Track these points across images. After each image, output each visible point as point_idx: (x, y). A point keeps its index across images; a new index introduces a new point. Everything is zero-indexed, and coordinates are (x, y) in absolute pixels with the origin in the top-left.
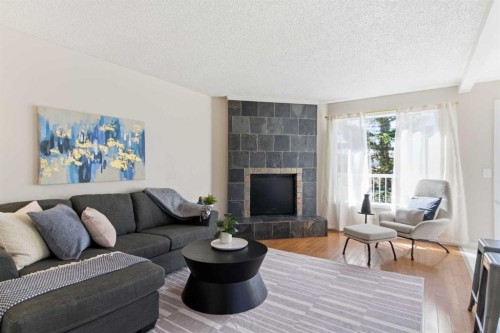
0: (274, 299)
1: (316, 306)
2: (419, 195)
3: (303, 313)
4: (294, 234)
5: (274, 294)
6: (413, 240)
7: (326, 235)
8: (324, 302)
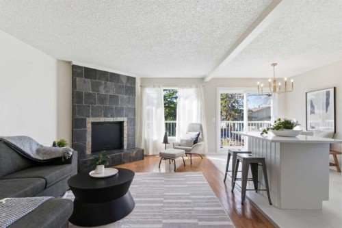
0: (140, 202)
1: (165, 199)
2: (189, 131)
3: (162, 205)
4: (125, 161)
5: (138, 199)
6: (191, 154)
7: (143, 159)
8: (168, 195)
